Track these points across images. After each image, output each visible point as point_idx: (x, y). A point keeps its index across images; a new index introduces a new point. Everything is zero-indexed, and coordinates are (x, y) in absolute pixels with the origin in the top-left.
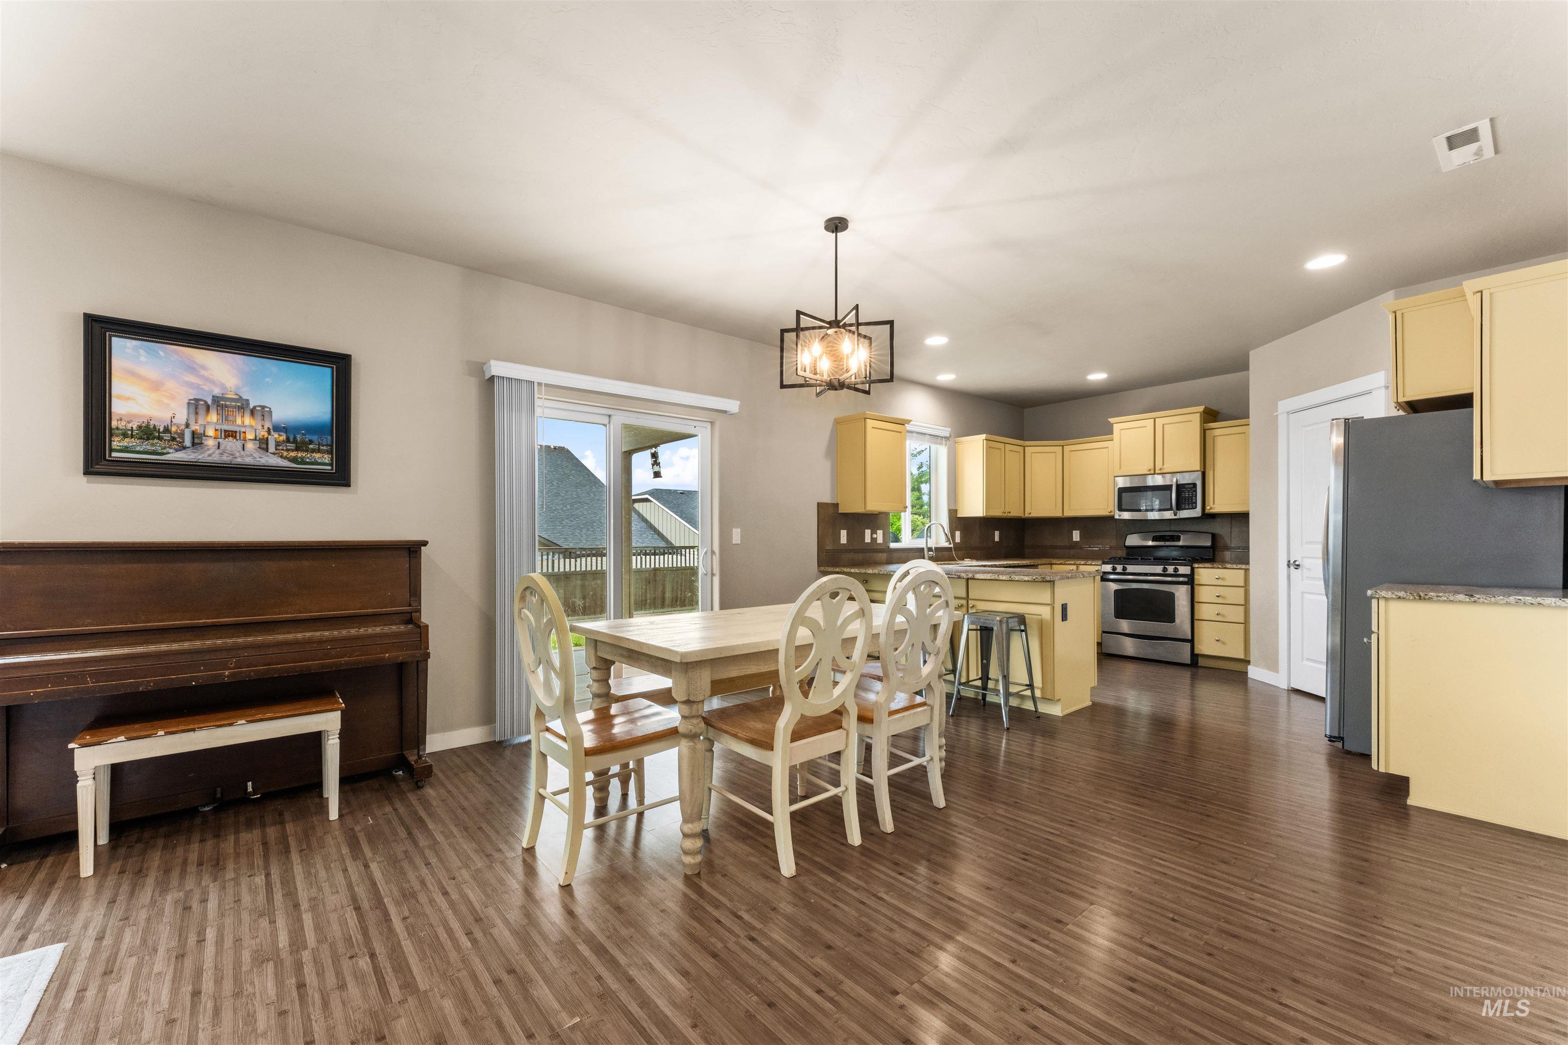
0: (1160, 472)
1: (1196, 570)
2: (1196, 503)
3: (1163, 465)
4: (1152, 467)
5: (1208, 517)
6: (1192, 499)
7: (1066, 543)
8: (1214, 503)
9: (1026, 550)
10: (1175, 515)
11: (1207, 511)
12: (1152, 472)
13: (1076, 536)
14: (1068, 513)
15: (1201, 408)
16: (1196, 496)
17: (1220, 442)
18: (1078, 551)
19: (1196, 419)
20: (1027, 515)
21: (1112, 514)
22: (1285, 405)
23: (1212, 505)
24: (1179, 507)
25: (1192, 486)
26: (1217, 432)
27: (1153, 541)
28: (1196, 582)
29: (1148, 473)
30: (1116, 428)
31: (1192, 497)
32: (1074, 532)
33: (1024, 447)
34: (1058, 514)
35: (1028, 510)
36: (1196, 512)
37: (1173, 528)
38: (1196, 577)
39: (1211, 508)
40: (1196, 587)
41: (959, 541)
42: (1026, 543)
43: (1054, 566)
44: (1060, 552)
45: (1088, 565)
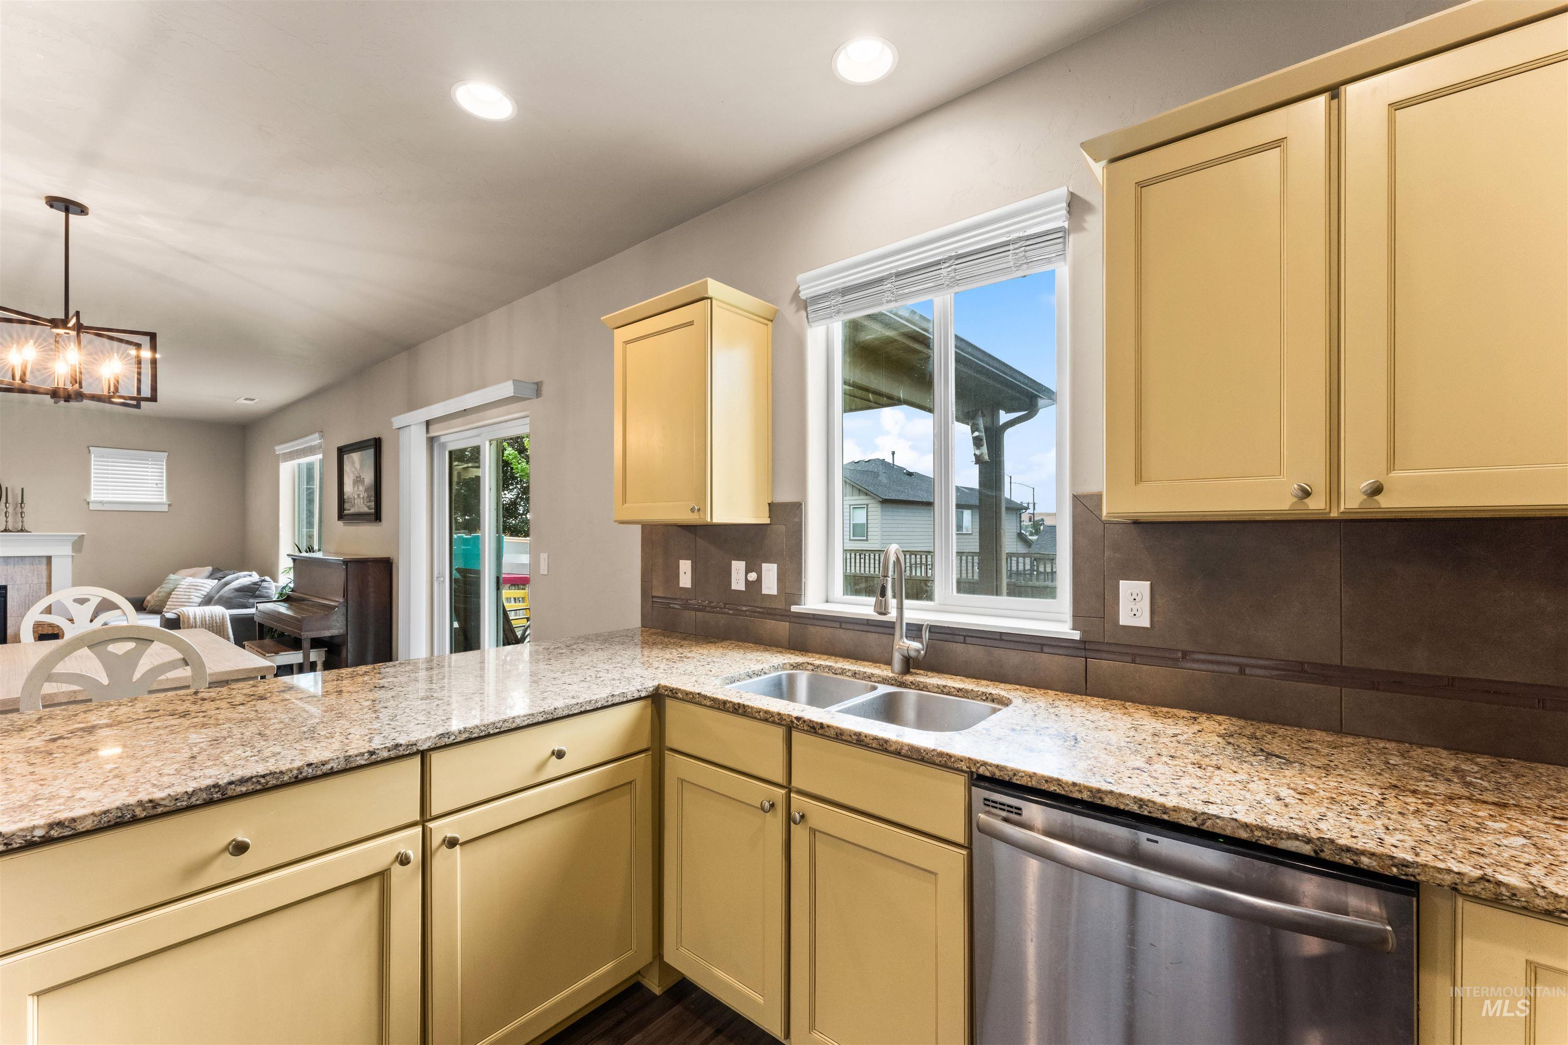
41: (1144, 621)
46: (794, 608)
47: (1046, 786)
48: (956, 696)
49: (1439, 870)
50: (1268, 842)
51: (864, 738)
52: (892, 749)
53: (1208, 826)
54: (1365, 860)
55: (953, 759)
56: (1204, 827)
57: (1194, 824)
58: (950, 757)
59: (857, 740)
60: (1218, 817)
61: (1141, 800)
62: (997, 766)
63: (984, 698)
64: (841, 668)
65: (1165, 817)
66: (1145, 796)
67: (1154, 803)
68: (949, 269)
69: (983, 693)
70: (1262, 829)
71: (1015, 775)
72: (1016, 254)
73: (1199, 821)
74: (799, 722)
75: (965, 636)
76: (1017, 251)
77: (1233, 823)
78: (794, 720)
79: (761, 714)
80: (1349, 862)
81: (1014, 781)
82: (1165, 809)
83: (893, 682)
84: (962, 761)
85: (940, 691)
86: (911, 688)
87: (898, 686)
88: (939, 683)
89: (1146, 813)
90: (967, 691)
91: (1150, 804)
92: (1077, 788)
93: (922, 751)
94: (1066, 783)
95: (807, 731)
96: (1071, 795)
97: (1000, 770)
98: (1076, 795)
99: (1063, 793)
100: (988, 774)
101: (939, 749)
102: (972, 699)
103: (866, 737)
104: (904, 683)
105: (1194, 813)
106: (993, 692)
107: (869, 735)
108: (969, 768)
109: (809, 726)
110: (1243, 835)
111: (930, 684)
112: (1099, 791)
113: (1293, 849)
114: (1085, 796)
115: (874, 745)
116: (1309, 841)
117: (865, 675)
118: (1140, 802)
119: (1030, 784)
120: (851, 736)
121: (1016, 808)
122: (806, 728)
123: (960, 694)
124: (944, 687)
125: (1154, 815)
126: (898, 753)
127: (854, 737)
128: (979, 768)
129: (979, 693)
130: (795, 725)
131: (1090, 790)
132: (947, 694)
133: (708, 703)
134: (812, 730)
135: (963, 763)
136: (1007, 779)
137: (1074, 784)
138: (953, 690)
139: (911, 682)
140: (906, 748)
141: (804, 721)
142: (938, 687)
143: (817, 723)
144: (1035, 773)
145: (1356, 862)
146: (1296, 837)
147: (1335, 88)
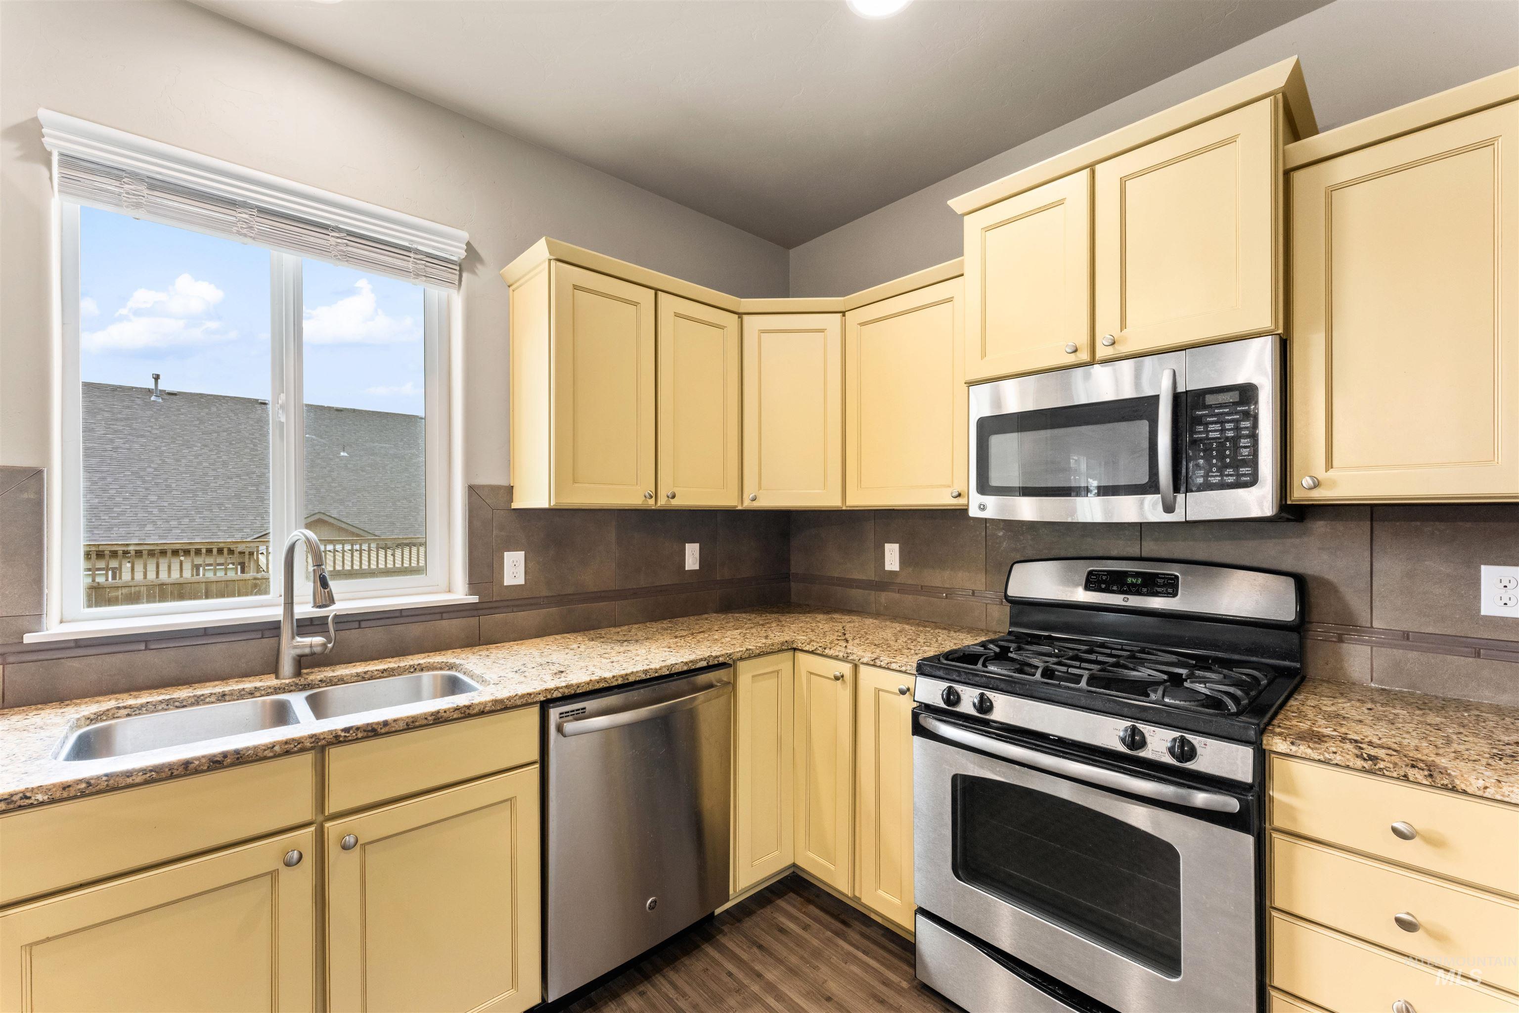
0: (1109, 352)
1: (1278, 766)
2: (1254, 462)
3: (1123, 325)
4: (1083, 339)
5: (1295, 514)
6: (1236, 447)
7: (869, 573)
8: (1329, 464)
9: (792, 584)
10: (1169, 508)
11: (1299, 494)
12: (1084, 356)
13: (892, 557)
14: (858, 500)
15: (1272, 84)
16: (1254, 437)
17: (1351, 206)
18: (897, 596)
19: (1255, 127)
20: (747, 504)
21: (961, 501)
23: (1320, 473)
24: (1180, 482)
25: (1233, 397)
26: (1345, 169)
27: (1087, 588)
28: (1278, 819)
29: (1071, 359)
30: (972, 226)
31: (1235, 440)
32: (888, 546)
33: (740, 315)
34: (830, 500)
35: (748, 494)
36: (1250, 502)
37: (1150, 548)
38: (1277, 794)
39: (1317, 485)
40: (1279, 845)
41: (521, 581)
42: (793, 571)
43: (800, 656)
44: (857, 594)
45: (880, 667)
46: (28, 638)
47: (598, 685)
48: (380, 677)
49: (737, 652)
50: (693, 667)
51: (443, 714)
52: (476, 710)
53: (673, 671)
54: (721, 659)
55: (532, 696)
56: (672, 672)
57: (668, 673)
58: (530, 694)
59: (435, 719)
60: (676, 664)
61: (646, 670)
62: (566, 687)
63: (412, 670)
65: (657, 675)
66: (646, 667)
67: (651, 669)
68: (339, 241)
69: (411, 666)
70: (691, 662)
71: (578, 687)
72: (416, 264)
73: (670, 670)
74: (348, 732)
75: (360, 621)
76: (418, 262)
77: (682, 664)
78: (340, 733)
79: (277, 748)
80: (716, 662)
81: (578, 692)
82: (656, 671)
84: (540, 694)
85: (360, 678)
86: (320, 687)
88: (358, 671)
89: (648, 677)
90: (393, 669)
91: (650, 671)
92: (615, 679)
93: (505, 701)
94: (609, 679)
95: (363, 738)
96: (612, 685)
97: (568, 689)
98: (615, 683)
99: (608, 685)
100: (560, 695)
101: (520, 693)
102: (399, 675)
103: (445, 712)
104: (309, 685)
105: (668, 666)
106: (421, 662)
107: (449, 709)
108: (546, 696)
109: (365, 731)
110: (685, 668)
111: (347, 675)
112: (626, 675)
113: (701, 666)
114: (620, 682)
115: (455, 716)
116: (705, 659)
117: (243, 693)
118: (645, 672)
119: (588, 689)
120: (426, 719)
121: (582, 709)
122: (360, 735)
123: (385, 674)
124: (365, 673)
125: (652, 676)
126: (482, 713)
127: (430, 718)
128: (553, 694)
129: (407, 667)
130: (341, 739)
131: (622, 676)
132: (369, 680)
134: (370, 734)
135: (541, 695)
136: (573, 692)
137: (614, 677)
138: (376, 673)
139: (320, 681)
140: (490, 704)
141: (358, 728)
142: (358, 675)
143: (378, 723)
144: (591, 680)
145: (718, 661)
146: (701, 660)
147: (657, 290)
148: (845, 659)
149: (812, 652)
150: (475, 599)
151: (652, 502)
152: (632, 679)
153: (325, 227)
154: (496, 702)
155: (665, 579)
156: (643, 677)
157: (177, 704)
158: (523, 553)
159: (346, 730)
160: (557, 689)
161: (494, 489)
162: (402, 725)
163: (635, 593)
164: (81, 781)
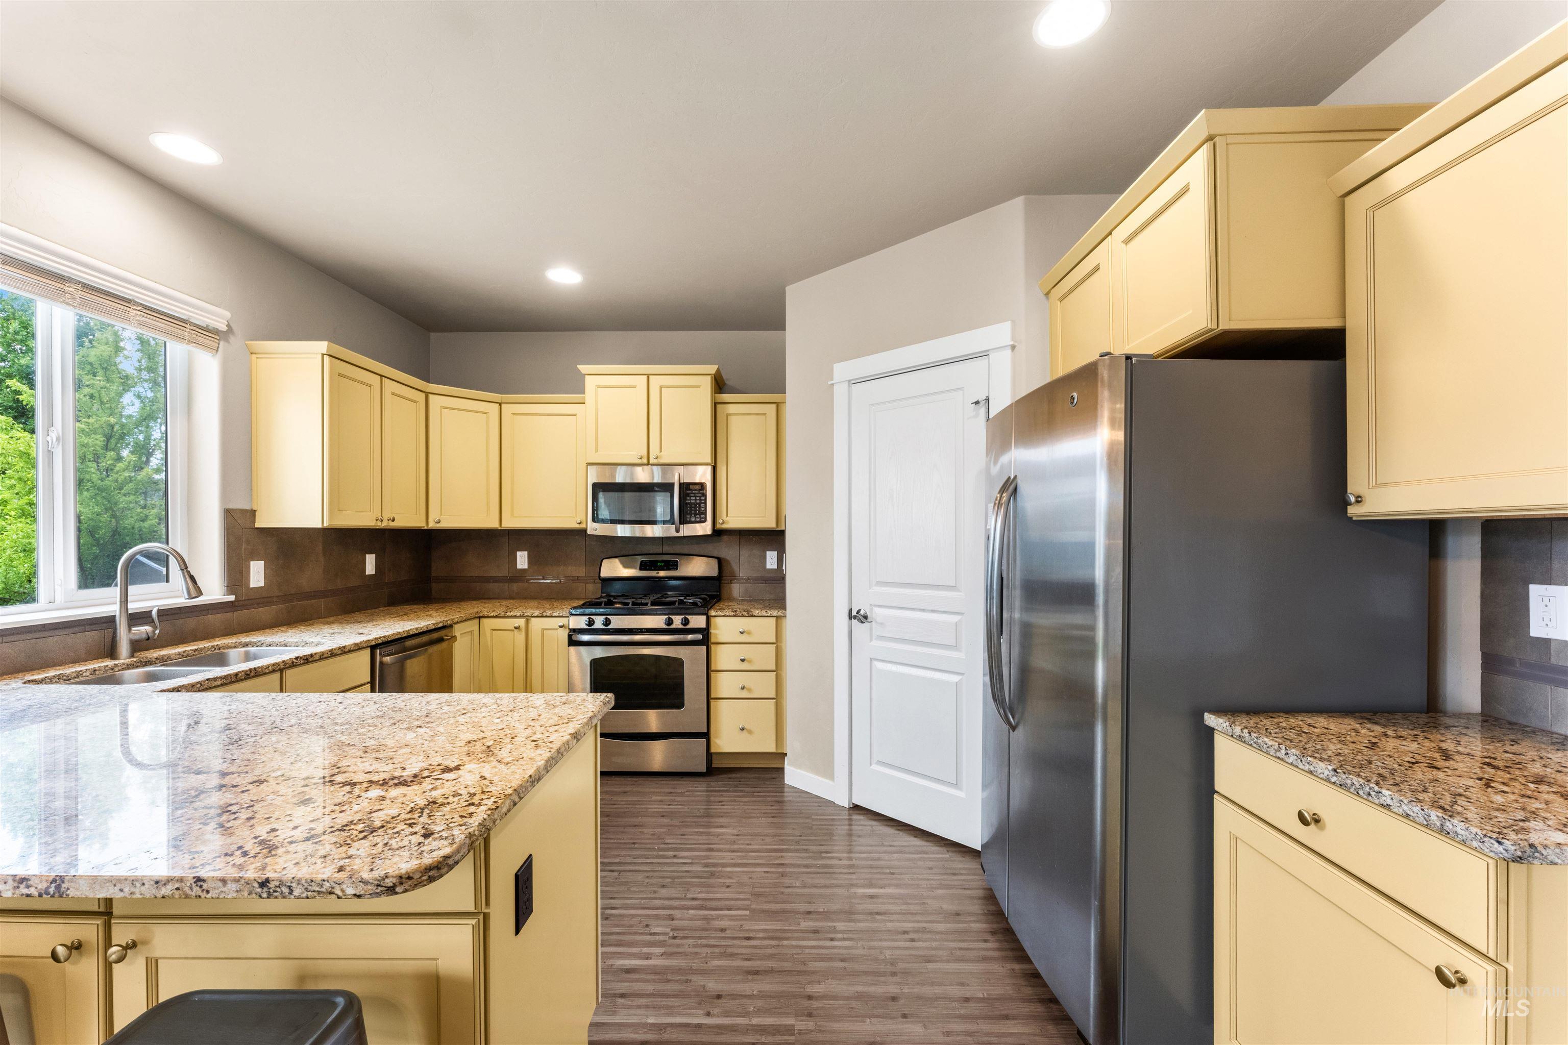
0: (655, 461)
1: (712, 620)
2: (705, 513)
3: (661, 451)
4: (645, 453)
5: (718, 533)
6: (700, 507)
7: (504, 572)
8: (727, 516)
9: (434, 585)
10: (677, 531)
11: (718, 526)
12: (645, 461)
13: (522, 560)
14: (510, 523)
15: (712, 369)
16: (705, 503)
17: (734, 422)
18: (524, 585)
19: (706, 384)
20: (432, 525)
21: (583, 526)
22: (843, 371)
23: (725, 518)
24: (683, 521)
25: (698, 487)
26: (732, 409)
27: (641, 569)
28: (713, 640)
29: (639, 461)
30: (590, 383)
31: (699, 504)
32: (519, 554)
33: (427, 394)
34: (491, 523)
35: (433, 517)
36: (704, 529)
37: (667, 549)
38: (712, 631)
39: (723, 523)
40: (713, 647)
41: (261, 583)
42: (434, 574)
43: (484, 621)
44: (494, 587)
45: (546, 616)
47: (397, 636)
49: (455, 618)
50: (437, 627)
51: (334, 651)
52: (348, 649)
54: (447, 623)
58: (369, 641)
59: (331, 654)
64: (76, 671)
68: (138, 312)
71: (389, 637)
72: (190, 333)
76: (192, 332)
78: (294, 660)
81: (389, 640)
83: (139, 664)
84: (373, 641)
87: (144, 666)
92: (404, 632)
93: (359, 644)
94: (401, 632)
97: (384, 638)
98: (404, 635)
99: (401, 636)
100: (380, 643)
104: (143, 663)
106: (219, 643)
107: (336, 648)
109: (303, 659)
110: (434, 627)
114: (406, 634)
115: (339, 652)
116: (442, 622)
119: (393, 638)
120: (327, 653)
121: (392, 649)
123: (197, 653)
126: (350, 651)
128: (377, 642)
129: (211, 647)
132: (188, 657)
133: (219, 683)
134: (305, 661)
135: (371, 643)
136: (386, 640)
138: (191, 652)
140: (353, 646)
141: (300, 658)
143: (308, 655)
144: (394, 633)
145: (446, 625)
146: (440, 623)
147: (381, 376)
148: (521, 617)
149: (496, 617)
150: (232, 598)
151: (379, 523)
152: (411, 633)
153: (129, 301)
154: (355, 644)
155: (354, 582)
156: (416, 632)
157: (65, 678)
158: (263, 562)
159: (297, 658)
160: (380, 638)
161: (243, 512)
162: (317, 657)
163: (334, 593)
164: (198, 683)
